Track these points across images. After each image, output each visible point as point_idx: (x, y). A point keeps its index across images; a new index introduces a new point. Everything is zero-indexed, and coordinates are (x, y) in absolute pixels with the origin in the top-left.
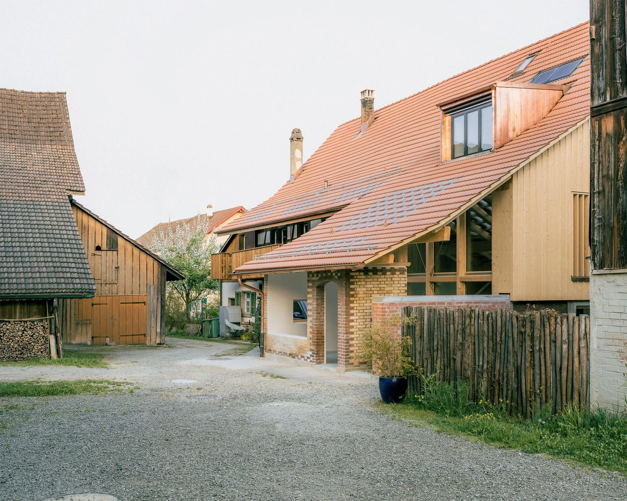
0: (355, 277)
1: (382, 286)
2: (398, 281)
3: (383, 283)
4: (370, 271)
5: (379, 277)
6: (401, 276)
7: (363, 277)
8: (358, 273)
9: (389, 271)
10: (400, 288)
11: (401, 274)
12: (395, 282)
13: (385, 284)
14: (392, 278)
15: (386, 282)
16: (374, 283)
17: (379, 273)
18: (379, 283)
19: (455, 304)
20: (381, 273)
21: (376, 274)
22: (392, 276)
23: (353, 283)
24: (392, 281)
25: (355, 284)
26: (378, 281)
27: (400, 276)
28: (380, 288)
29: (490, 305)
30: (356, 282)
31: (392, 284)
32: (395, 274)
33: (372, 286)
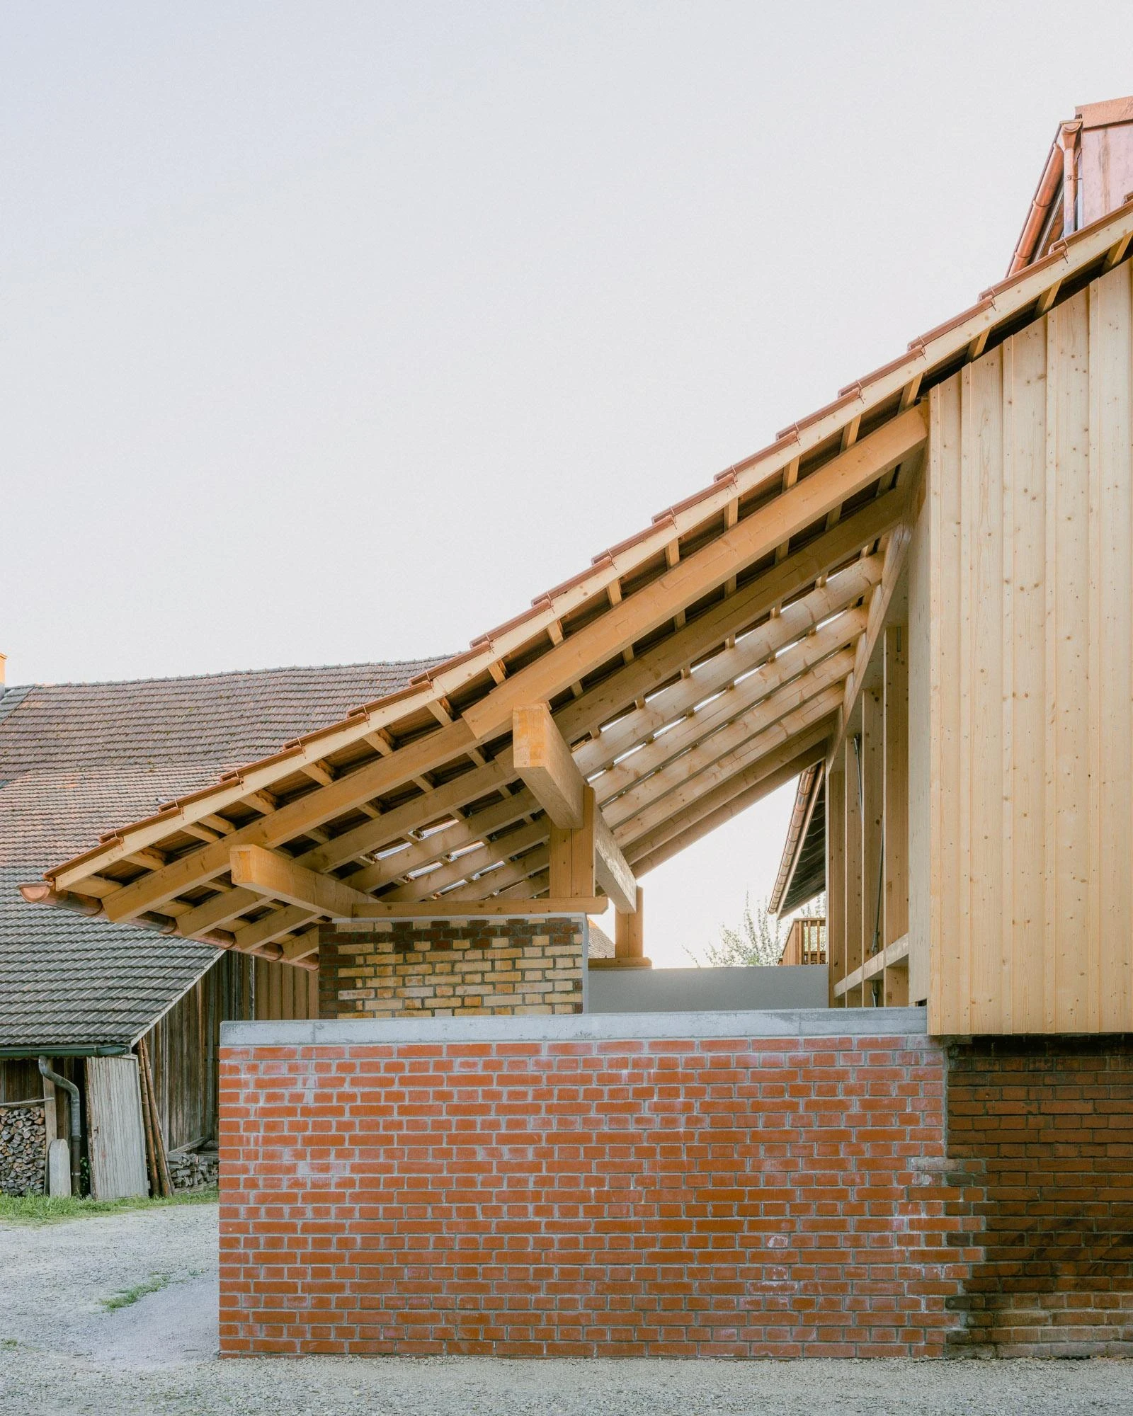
0: (360, 960)
1: (472, 990)
2: (544, 970)
3: (478, 978)
4: (420, 935)
5: (458, 956)
6: (558, 950)
7: (392, 959)
8: (369, 947)
9: (505, 932)
10: (549, 998)
11: (554, 942)
12: (530, 976)
13: (483, 983)
14: (514, 960)
15: (490, 977)
16: (434, 980)
17: (457, 944)
18: (458, 979)
19: (595, 1054)
20: (466, 944)
21: (446, 946)
22: (516, 952)
23: (350, 983)
24: (514, 969)
25: (359, 984)
26: (452, 973)
27: (550, 951)
28: (463, 997)
29: (801, 1054)
30: (364, 979)
31: (514, 983)
32: (529, 943)
33: (428, 992)
